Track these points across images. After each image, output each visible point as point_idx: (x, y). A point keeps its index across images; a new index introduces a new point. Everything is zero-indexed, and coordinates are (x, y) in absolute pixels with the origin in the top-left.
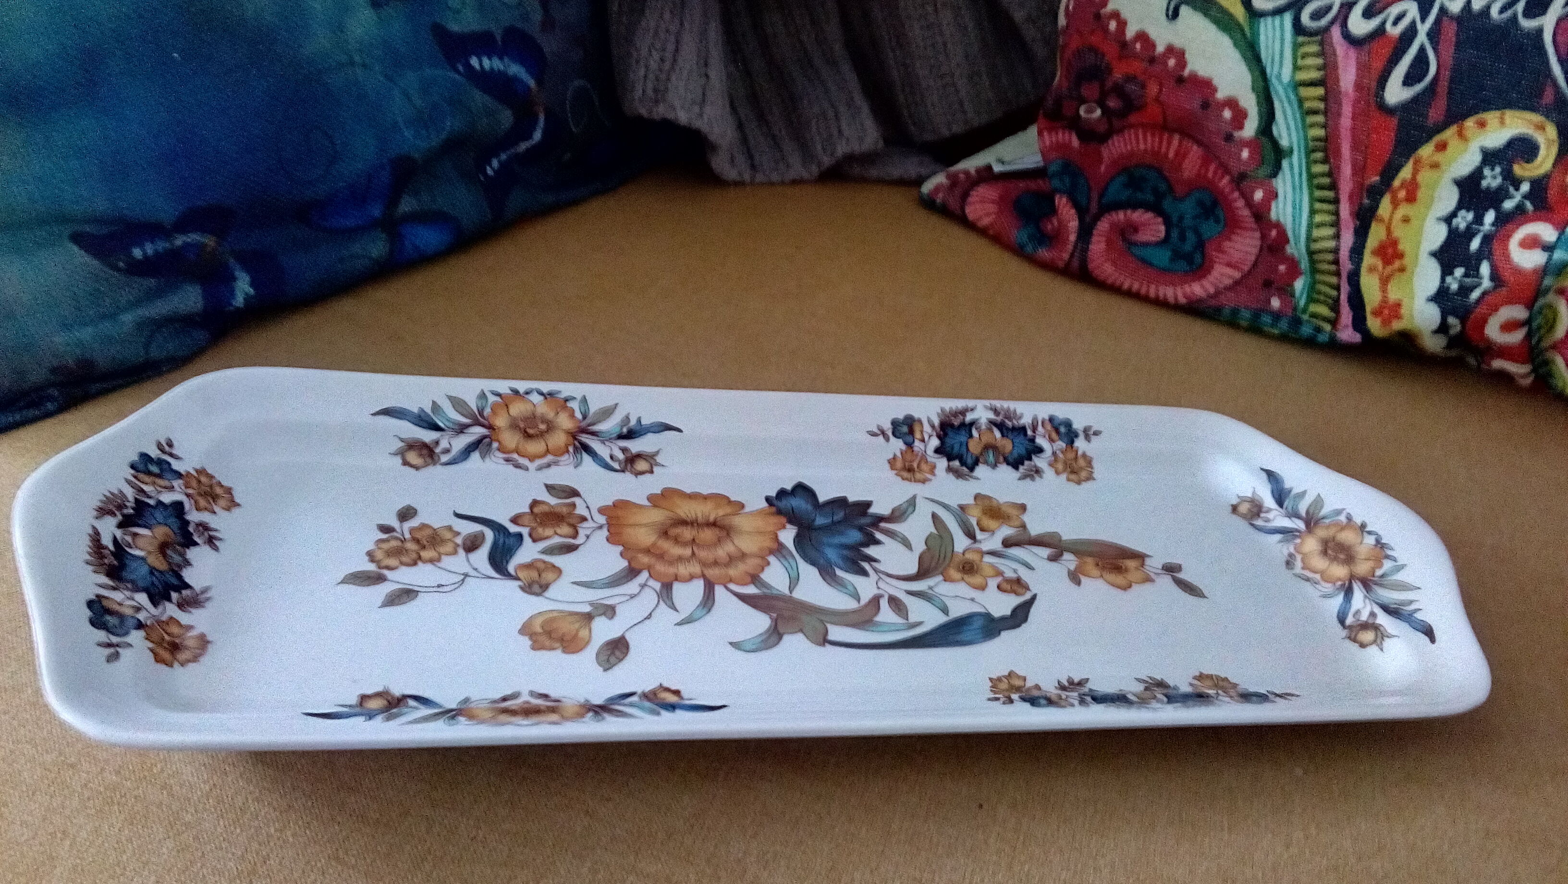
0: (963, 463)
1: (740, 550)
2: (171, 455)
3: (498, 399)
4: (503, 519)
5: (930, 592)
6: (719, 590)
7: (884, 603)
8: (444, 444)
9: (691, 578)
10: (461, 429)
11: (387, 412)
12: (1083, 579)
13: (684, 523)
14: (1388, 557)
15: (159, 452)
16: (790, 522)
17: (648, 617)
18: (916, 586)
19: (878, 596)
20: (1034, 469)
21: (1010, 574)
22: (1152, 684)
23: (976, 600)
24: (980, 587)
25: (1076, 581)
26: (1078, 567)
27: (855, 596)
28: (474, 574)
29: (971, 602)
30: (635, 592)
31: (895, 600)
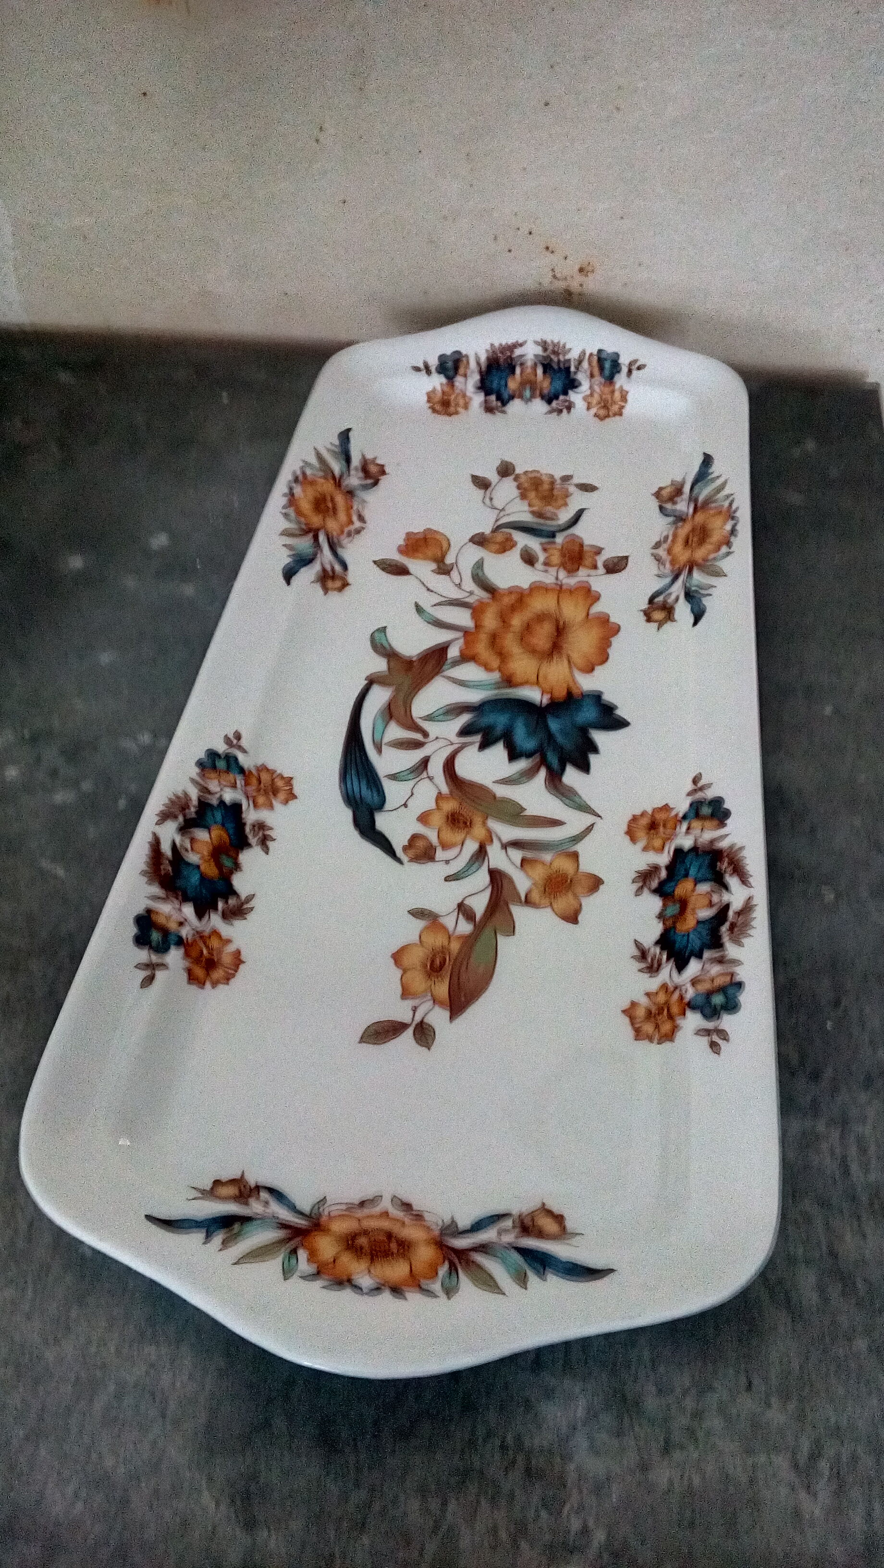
0: (662, 884)
2: (630, 372)
5: (424, 775)
6: (459, 634)
12: (419, 924)
13: (560, 631)
15: (627, 362)
16: (553, 702)
17: (428, 590)
18: (436, 768)
19: (425, 734)
20: (656, 965)
21: (440, 854)
22: (242, 904)
23: (403, 807)
24: (423, 818)
25: (418, 913)
26: (444, 928)
27: (430, 718)
28: (502, 514)
29: (403, 803)
30: (463, 587)
31: (418, 745)
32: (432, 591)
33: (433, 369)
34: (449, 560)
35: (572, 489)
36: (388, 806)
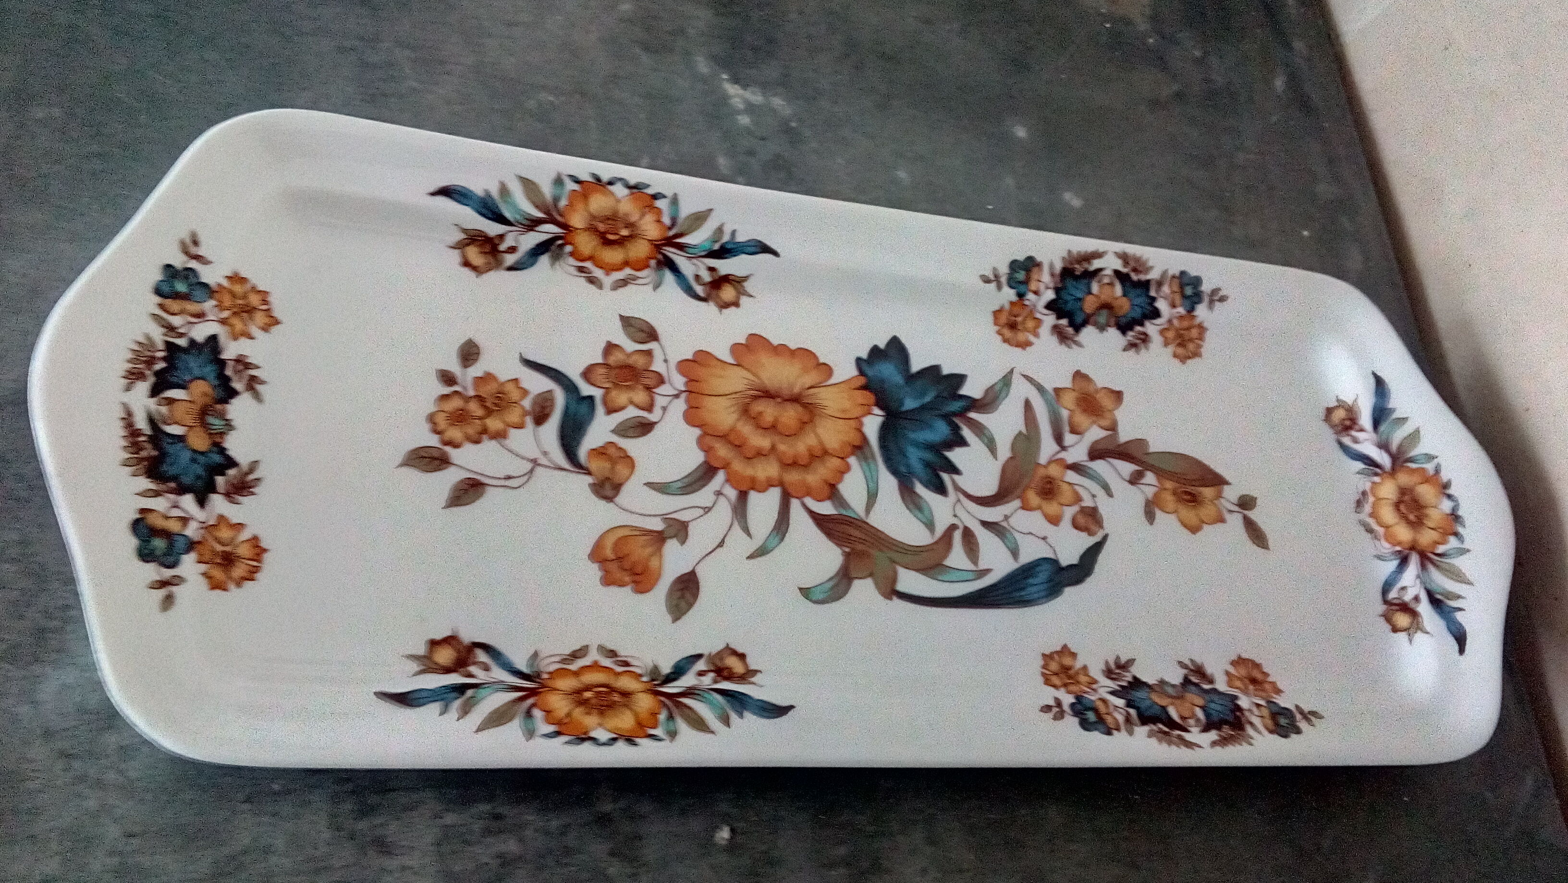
0: (1072, 324)
1: (821, 443)
2: (197, 258)
3: (576, 187)
4: (574, 373)
5: (1004, 524)
6: (795, 504)
7: (957, 536)
8: (509, 242)
9: (769, 484)
10: (532, 224)
11: (445, 192)
12: (1159, 514)
13: (767, 394)
14: (1456, 534)
15: (184, 258)
16: (879, 404)
17: (721, 544)
18: (993, 514)
19: (953, 528)
20: (1142, 337)
21: (1088, 502)
22: (1192, 670)
23: (1048, 540)
24: (1054, 521)
25: (1150, 516)
26: (1156, 495)
27: (930, 525)
28: (543, 461)
29: (1042, 542)
30: (709, 505)
31: (968, 536)
32: (723, 541)
33: (168, 573)
34: (657, 525)
35: (476, 370)
36: (1051, 555)
